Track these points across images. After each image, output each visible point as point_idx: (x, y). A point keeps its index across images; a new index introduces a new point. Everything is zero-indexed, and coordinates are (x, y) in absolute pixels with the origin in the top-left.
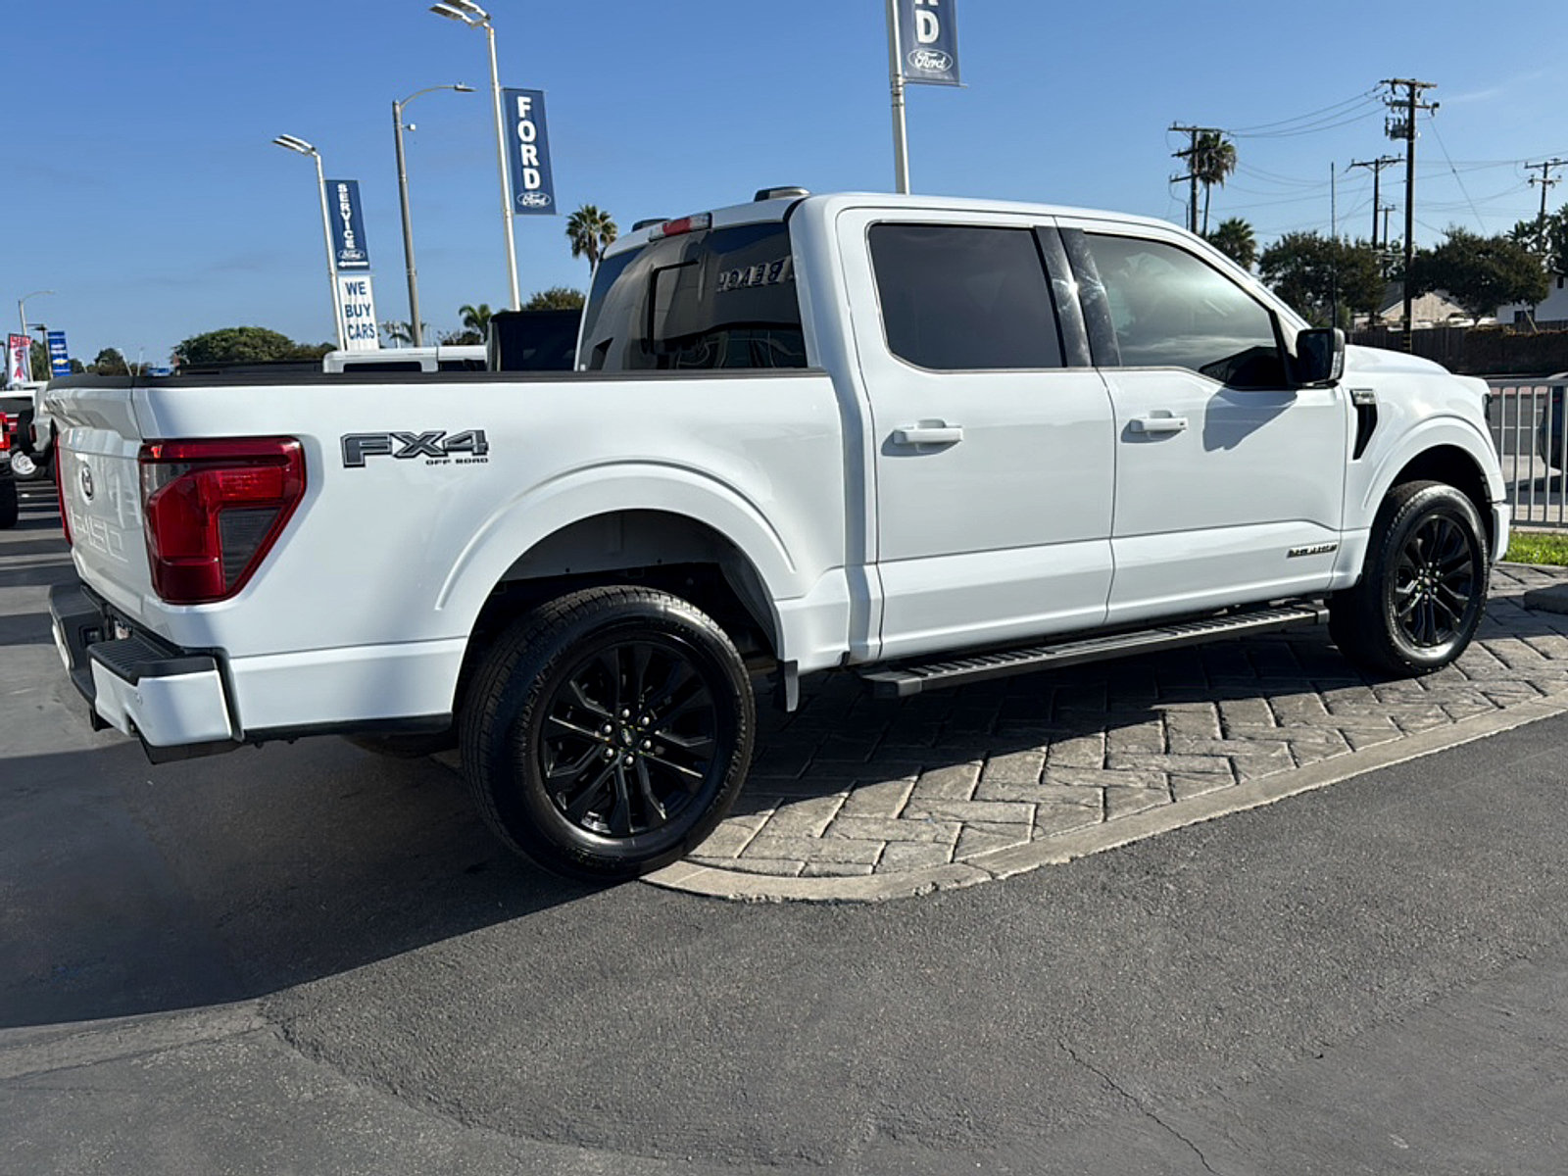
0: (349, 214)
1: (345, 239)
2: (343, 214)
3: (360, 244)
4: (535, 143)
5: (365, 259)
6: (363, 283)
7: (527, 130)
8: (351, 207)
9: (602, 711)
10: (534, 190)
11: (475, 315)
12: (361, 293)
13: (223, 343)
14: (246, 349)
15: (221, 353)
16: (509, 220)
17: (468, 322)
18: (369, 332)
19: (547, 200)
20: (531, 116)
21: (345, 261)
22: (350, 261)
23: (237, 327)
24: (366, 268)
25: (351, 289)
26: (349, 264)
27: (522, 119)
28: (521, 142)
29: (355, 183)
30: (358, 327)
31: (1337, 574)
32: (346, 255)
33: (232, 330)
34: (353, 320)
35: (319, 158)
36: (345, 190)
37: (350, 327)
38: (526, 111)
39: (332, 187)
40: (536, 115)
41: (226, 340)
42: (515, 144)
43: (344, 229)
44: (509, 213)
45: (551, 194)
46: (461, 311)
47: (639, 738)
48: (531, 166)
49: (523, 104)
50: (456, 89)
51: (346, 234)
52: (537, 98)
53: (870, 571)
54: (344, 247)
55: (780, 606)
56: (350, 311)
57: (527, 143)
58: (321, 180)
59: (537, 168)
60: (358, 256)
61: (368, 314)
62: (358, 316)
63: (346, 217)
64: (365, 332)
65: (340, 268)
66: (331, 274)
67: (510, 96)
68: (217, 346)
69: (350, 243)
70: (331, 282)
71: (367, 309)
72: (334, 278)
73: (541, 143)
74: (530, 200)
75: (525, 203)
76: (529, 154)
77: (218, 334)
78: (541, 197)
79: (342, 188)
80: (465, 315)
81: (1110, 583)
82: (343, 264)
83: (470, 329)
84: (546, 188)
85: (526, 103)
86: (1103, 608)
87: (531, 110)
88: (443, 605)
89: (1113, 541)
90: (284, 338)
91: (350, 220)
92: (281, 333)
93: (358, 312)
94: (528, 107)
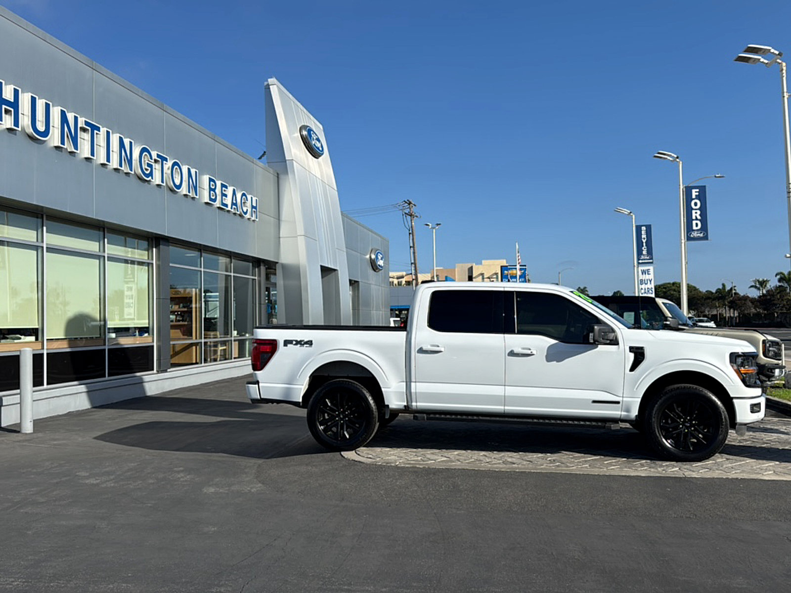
0: (646, 240)
1: (643, 250)
2: (643, 240)
3: (650, 252)
4: (700, 209)
5: (652, 259)
6: (649, 269)
7: (696, 204)
8: (647, 237)
9: (335, 408)
10: (697, 230)
11: (785, 277)
12: (648, 274)
13: (664, 290)
14: (675, 293)
15: (662, 294)
16: (683, 245)
17: (780, 281)
18: (650, 291)
19: (704, 234)
20: (698, 197)
21: (642, 260)
22: (644, 260)
23: (672, 282)
24: (652, 263)
25: (643, 272)
26: (643, 261)
27: (694, 199)
28: (692, 209)
29: (650, 226)
30: (645, 289)
31: (624, 413)
32: (642, 257)
33: (669, 284)
34: (643, 286)
35: (634, 217)
36: (645, 229)
37: (642, 289)
38: (696, 195)
39: (639, 229)
40: (702, 197)
41: (665, 288)
42: (689, 210)
43: (643, 246)
44: (683, 241)
45: (707, 231)
46: (776, 275)
47: (344, 417)
48: (697, 219)
49: (694, 193)
50: (716, 177)
51: (643, 248)
52: (702, 190)
53: (413, 384)
54: (642, 254)
55: (383, 390)
56: (642, 282)
57: (696, 209)
58: (634, 225)
59: (700, 220)
60: (648, 258)
61: (651, 283)
62: (645, 284)
63: (644, 241)
64: (648, 291)
65: (639, 263)
66: (634, 266)
67: (688, 190)
68: (661, 291)
69: (645, 252)
70: (634, 269)
71: (650, 281)
72: (636, 268)
73: (703, 210)
74: (695, 234)
75: (692, 236)
76: (696, 214)
77: (662, 285)
78: (701, 233)
79: (644, 228)
80: (778, 277)
81: (505, 400)
82: (640, 261)
83: (780, 284)
84: (704, 228)
85: (696, 192)
86: (503, 407)
87: (698, 195)
88: (299, 377)
89: (506, 387)
90: (695, 287)
91: (646, 242)
92: (693, 285)
93: (646, 282)
94: (697, 194)
